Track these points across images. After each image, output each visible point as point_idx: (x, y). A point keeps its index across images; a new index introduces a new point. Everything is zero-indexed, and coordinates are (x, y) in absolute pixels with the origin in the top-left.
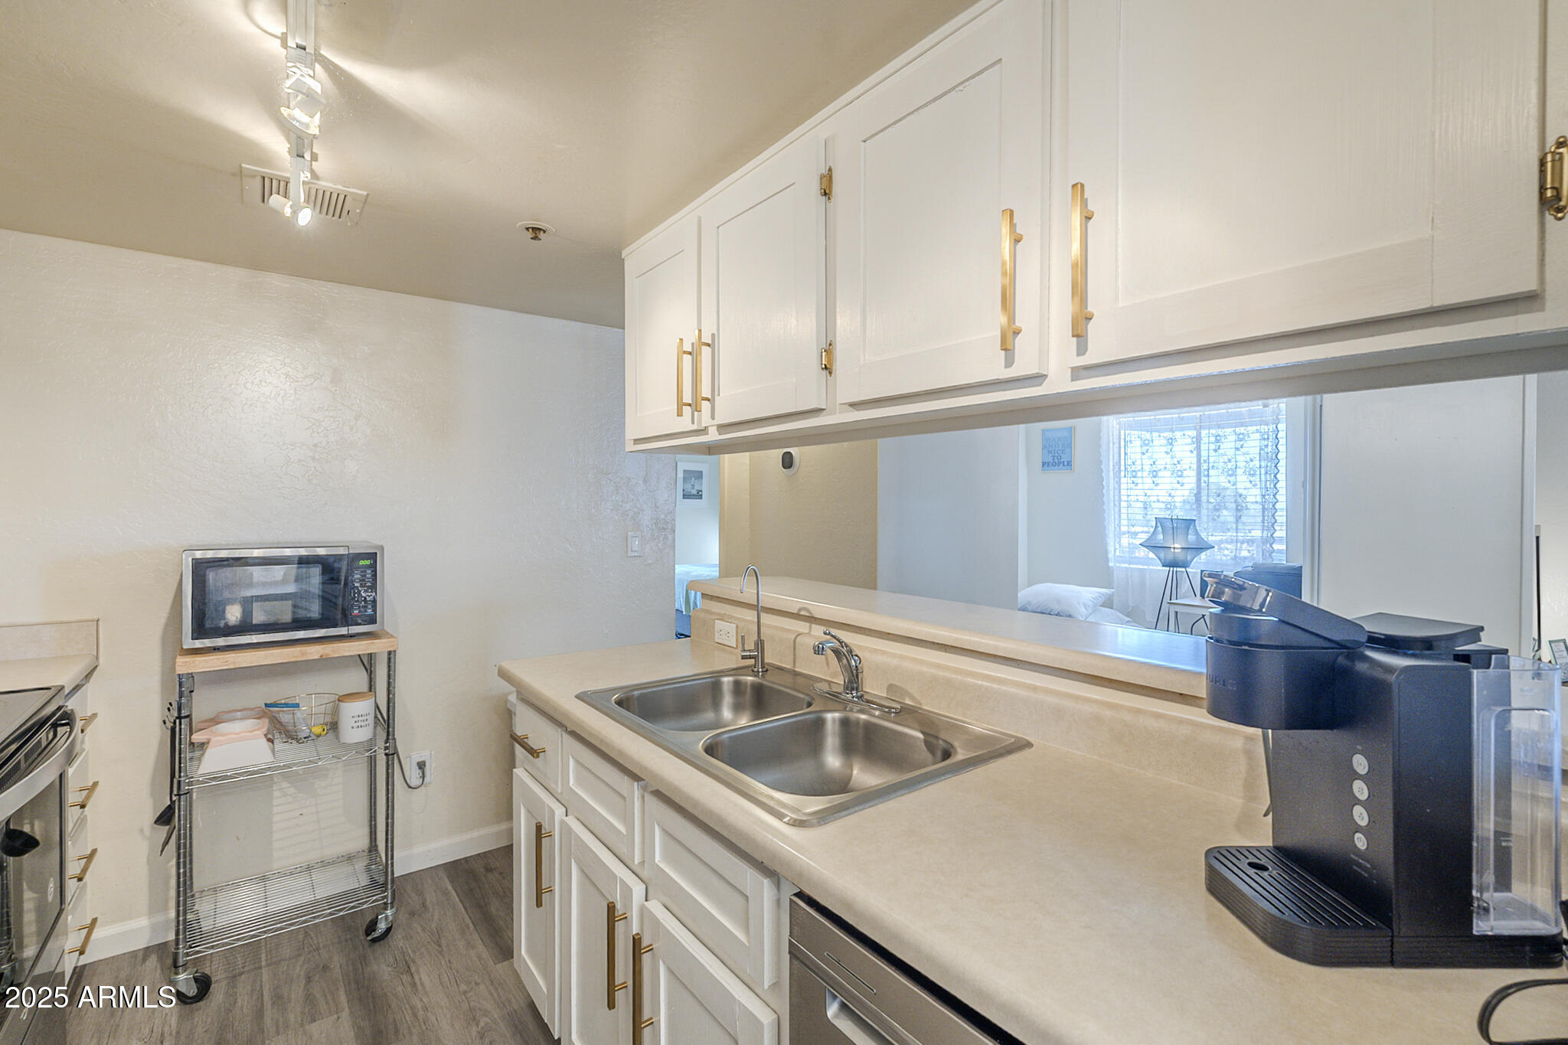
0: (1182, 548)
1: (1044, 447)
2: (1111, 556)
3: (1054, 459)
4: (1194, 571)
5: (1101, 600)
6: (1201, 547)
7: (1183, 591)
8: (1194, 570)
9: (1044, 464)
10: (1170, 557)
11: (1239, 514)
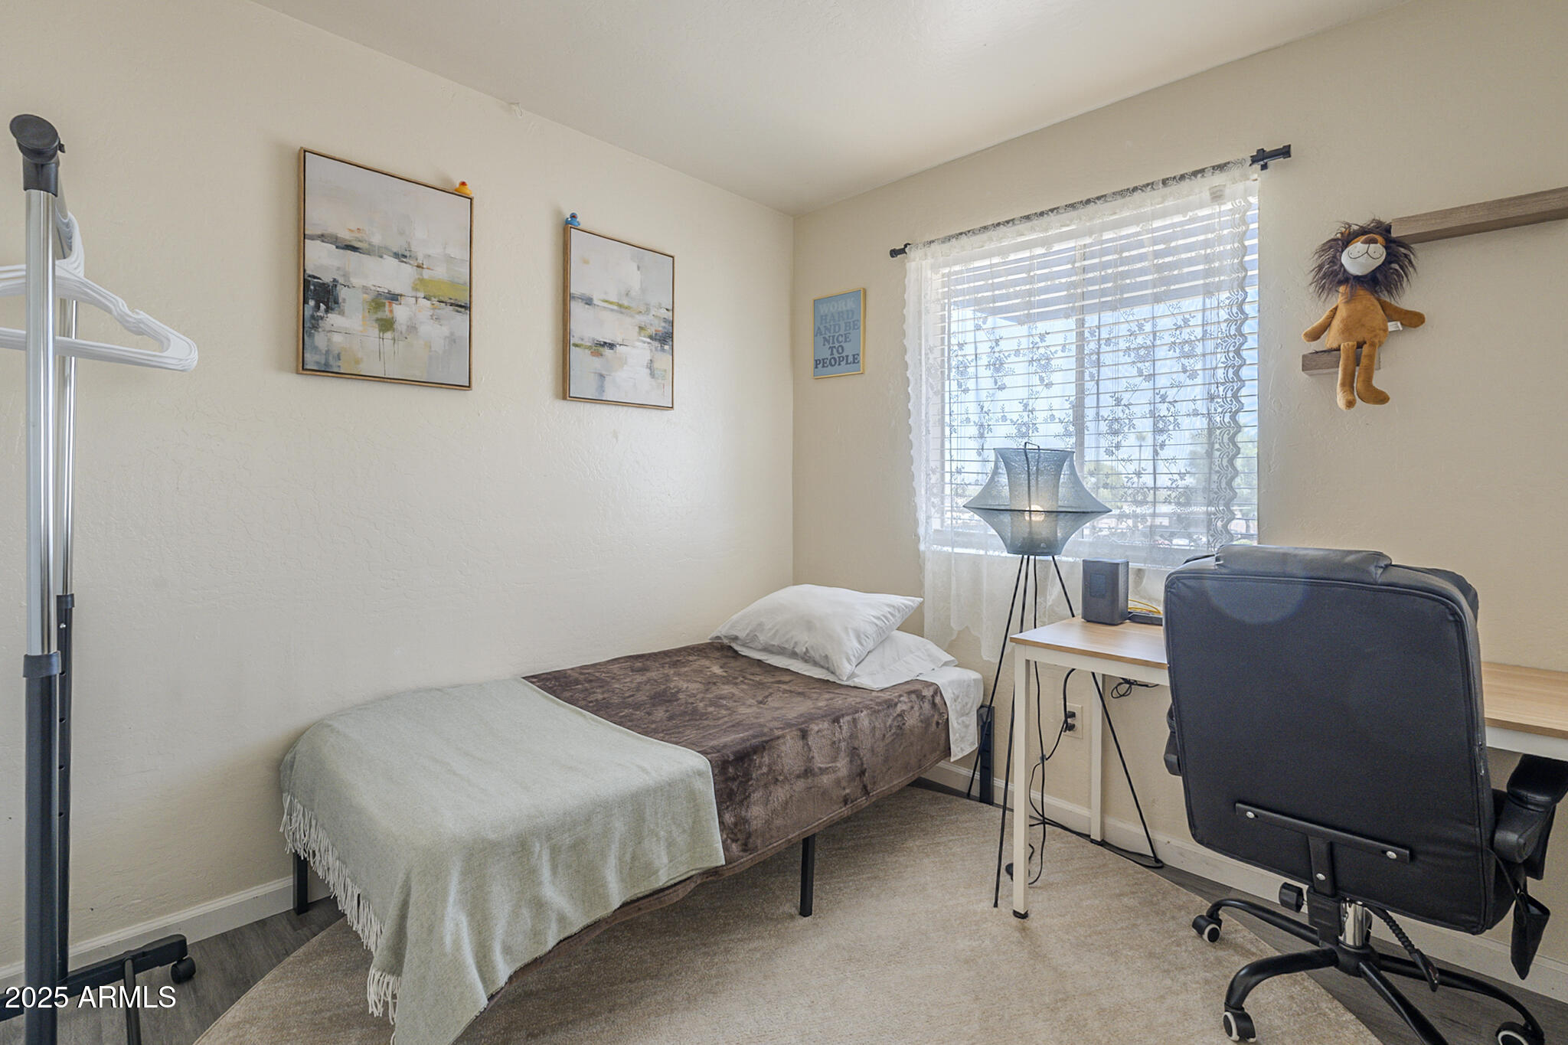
0: (1048, 512)
1: (817, 332)
2: (921, 531)
3: (832, 354)
4: (1070, 559)
5: (898, 620)
6: (1082, 514)
7: (1049, 604)
8: (1072, 557)
9: (817, 363)
10: (1023, 531)
11: (1160, 439)
